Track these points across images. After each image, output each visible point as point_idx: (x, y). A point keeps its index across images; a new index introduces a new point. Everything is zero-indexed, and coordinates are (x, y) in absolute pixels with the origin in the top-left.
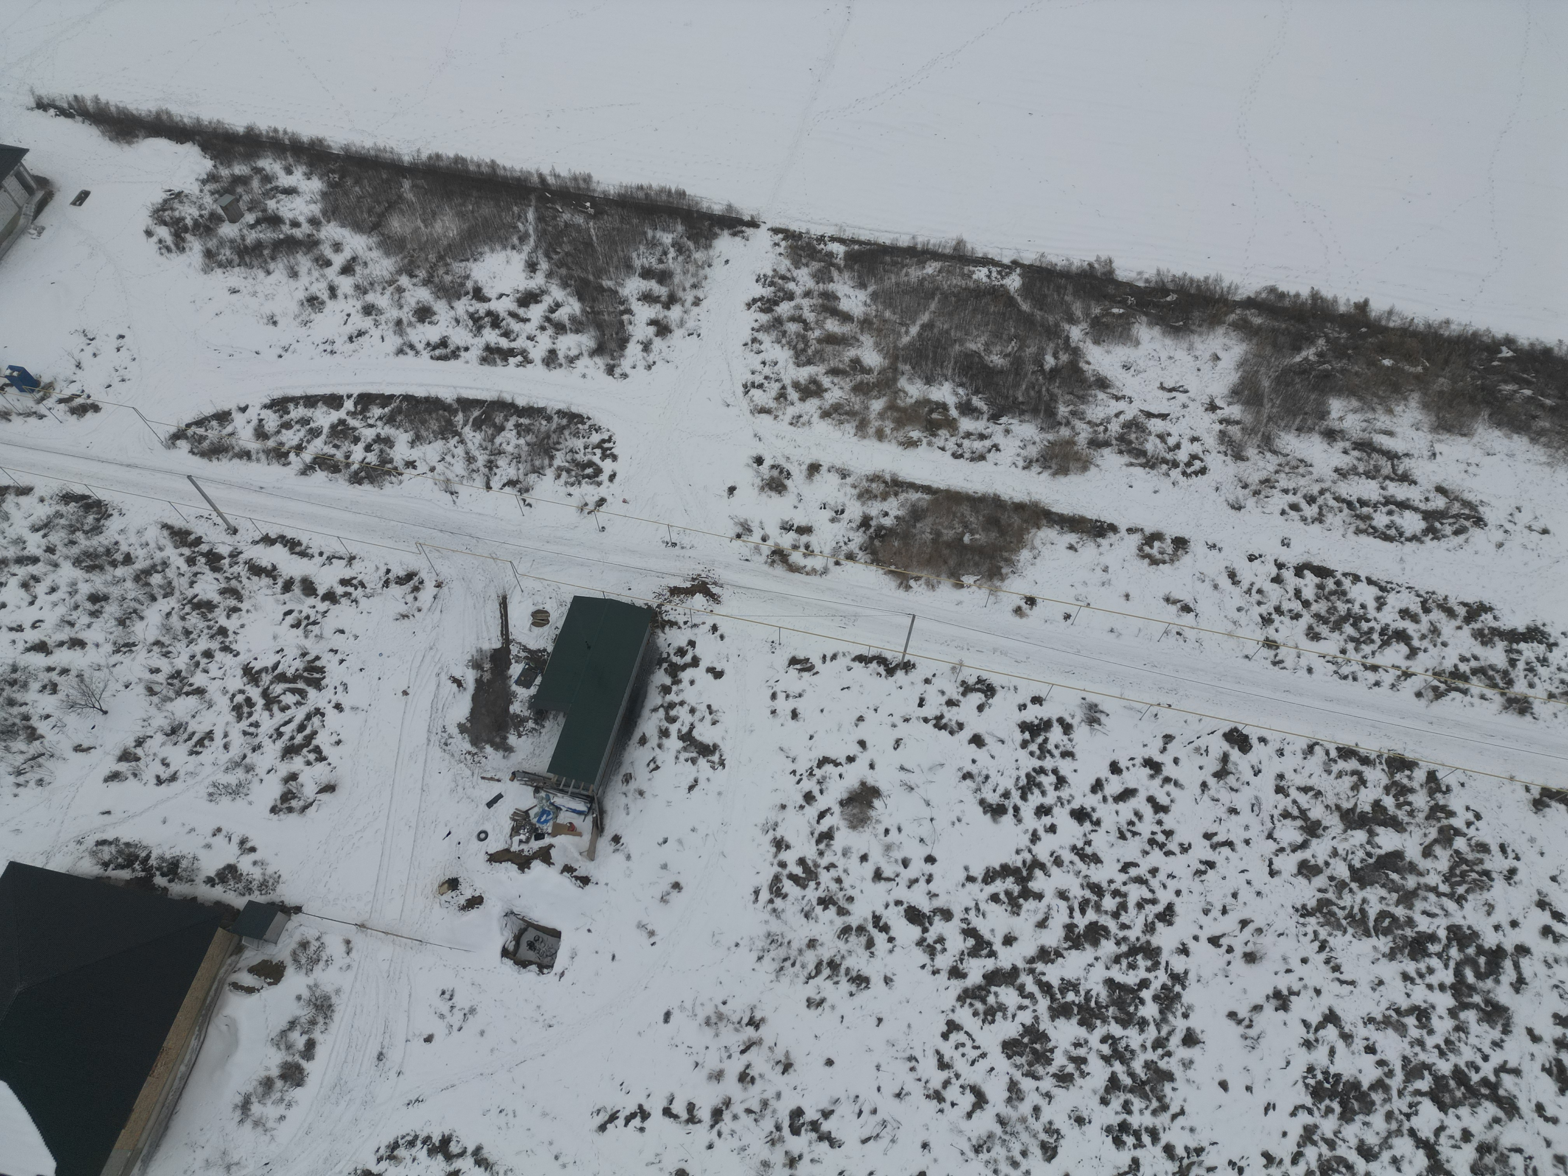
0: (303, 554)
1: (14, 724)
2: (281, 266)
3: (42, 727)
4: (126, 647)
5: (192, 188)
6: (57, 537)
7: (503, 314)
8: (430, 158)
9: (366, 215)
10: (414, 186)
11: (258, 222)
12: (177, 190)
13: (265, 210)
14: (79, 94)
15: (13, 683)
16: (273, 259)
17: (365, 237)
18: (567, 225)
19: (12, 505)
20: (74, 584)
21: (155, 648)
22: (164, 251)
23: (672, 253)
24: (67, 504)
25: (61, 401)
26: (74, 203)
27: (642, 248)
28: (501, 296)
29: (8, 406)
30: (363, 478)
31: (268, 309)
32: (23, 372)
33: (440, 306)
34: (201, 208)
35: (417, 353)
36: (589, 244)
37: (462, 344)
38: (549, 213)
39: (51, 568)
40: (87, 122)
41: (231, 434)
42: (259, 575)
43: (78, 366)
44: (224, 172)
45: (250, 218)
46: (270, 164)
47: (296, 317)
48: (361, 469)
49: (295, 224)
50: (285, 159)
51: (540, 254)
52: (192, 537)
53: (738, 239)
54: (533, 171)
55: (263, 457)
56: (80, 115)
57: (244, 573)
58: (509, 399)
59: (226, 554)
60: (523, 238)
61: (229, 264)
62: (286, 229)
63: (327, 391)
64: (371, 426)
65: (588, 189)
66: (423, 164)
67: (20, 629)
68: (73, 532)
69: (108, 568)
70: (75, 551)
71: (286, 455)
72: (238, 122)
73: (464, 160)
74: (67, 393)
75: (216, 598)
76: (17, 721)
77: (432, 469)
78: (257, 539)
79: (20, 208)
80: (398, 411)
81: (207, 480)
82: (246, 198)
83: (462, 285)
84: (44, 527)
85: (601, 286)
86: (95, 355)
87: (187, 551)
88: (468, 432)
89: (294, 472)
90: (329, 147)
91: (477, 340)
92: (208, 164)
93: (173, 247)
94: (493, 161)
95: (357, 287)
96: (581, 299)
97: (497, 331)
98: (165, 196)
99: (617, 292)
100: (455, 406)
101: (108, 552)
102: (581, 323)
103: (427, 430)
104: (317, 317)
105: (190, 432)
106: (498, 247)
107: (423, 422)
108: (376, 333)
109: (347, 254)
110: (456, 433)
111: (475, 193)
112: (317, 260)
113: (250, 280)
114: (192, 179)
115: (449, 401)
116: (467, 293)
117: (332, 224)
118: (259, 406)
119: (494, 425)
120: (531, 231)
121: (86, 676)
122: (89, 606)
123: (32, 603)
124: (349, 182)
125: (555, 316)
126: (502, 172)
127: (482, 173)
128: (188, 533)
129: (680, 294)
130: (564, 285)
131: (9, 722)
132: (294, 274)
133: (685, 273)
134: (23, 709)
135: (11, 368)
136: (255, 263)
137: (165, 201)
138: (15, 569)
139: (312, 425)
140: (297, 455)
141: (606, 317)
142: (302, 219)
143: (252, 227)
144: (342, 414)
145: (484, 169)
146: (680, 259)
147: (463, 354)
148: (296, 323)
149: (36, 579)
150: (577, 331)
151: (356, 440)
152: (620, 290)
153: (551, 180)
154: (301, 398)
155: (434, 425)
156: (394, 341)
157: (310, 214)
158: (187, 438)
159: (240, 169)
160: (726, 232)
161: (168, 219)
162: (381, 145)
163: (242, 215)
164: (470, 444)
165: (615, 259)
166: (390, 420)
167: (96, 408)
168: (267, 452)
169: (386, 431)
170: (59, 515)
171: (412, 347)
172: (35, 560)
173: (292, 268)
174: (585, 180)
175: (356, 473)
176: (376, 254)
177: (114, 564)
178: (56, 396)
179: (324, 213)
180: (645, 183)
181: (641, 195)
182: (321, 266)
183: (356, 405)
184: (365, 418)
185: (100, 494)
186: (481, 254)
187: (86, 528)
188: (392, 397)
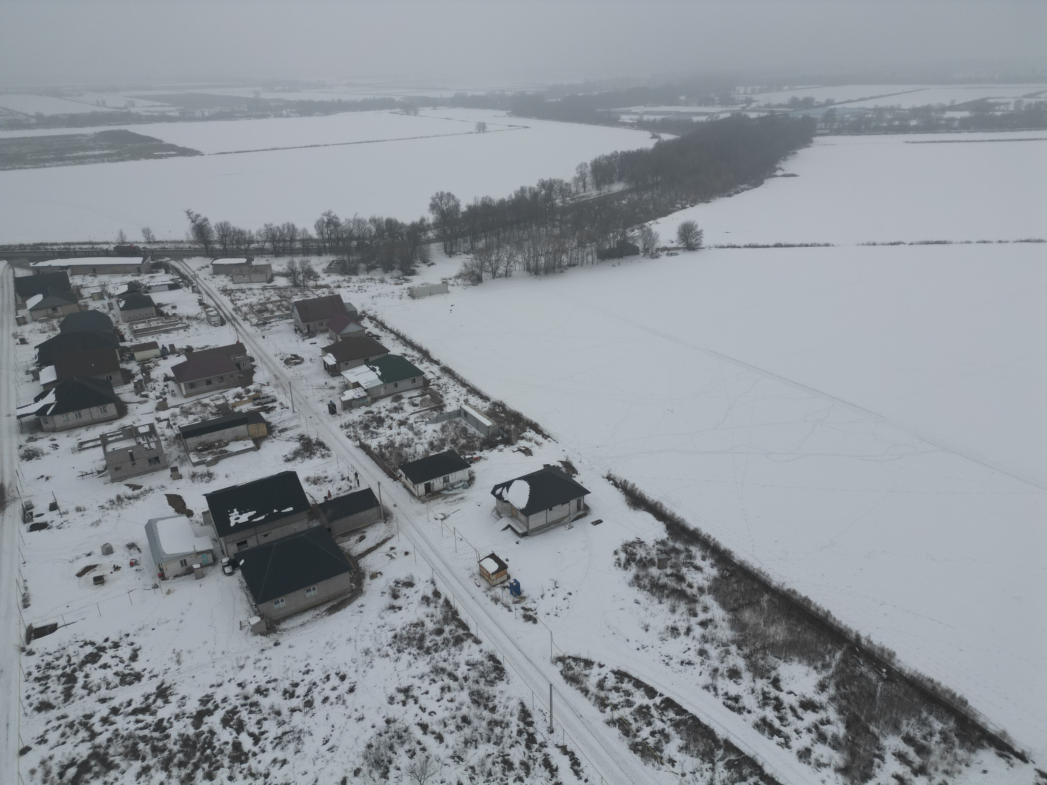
0: (577, 773)
1: (383, 761)
2: (669, 602)
3: (393, 773)
4: (458, 758)
5: (650, 542)
6: (473, 674)
7: (786, 705)
8: (789, 590)
9: (732, 601)
10: (770, 600)
11: (672, 575)
12: (642, 540)
13: (679, 571)
14: (627, 480)
15: (400, 737)
16: (668, 597)
17: (724, 612)
18: (861, 674)
19: (468, 645)
20: (462, 704)
21: (470, 770)
22: (617, 564)
23: (937, 738)
24: (489, 660)
25: (523, 608)
26: (593, 523)
27: (913, 721)
28: (791, 693)
29: (501, 597)
30: (639, 750)
31: (647, 621)
32: (518, 584)
33: (747, 676)
34: (648, 554)
35: (716, 695)
36: (872, 695)
37: (748, 707)
38: (852, 661)
39: (459, 688)
40: (623, 492)
41: (586, 676)
42: (546, 768)
43: (542, 596)
44: (671, 543)
45: (669, 571)
46: (696, 551)
47: (660, 633)
48: (641, 744)
49: (690, 586)
50: (706, 552)
51: (833, 682)
52: (530, 719)
53: (1002, 761)
54: (854, 630)
55: (593, 698)
56: (622, 488)
57: (540, 761)
58: (760, 762)
59: (538, 742)
60: (826, 666)
61: (644, 587)
62: (684, 586)
63: (651, 684)
64: (663, 721)
65: (889, 661)
66: (783, 591)
67: (423, 710)
68: (481, 677)
69: (482, 707)
70: (475, 687)
71: (606, 706)
72: (692, 523)
73: (810, 602)
74: (528, 606)
75: (517, 765)
76: (386, 760)
77: (683, 775)
78: (560, 744)
79: (570, 514)
80: (684, 722)
81: (558, 692)
82: (673, 560)
83: (769, 671)
84: (471, 665)
85: (868, 729)
86: (553, 595)
87: (522, 725)
88: (720, 766)
89: (604, 719)
90: (733, 557)
91: (759, 710)
92: (665, 536)
93: (622, 565)
94: (829, 611)
95: (703, 637)
96: (848, 727)
97: (776, 713)
98: (635, 540)
99: (878, 739)
100: (722, 743)
101: (488, 699)
102: (839, 743)
103: (695, 747)
104: (671, 640)
105: (568, 661)
106: (805, 662)
107: (695, 740)
108: (699, 668)
109: (709, 616)
110: (712, 761)
111: (806, 623)
112: (690, 610)
113: (649, 601)
114: (653, 539)
115: (719, 737)
116: (769, 678)
117: (710, 596)
118: (610, 669)
119: (740, 773)
120: (833, 665)
121: (430, 760)
122: (459, 721)
123: (438, 701)
124: (733, 579)
125: (824, 728)
126: (832, 621)
127: (818, 615)
128: (530, 715)
129: (931, 770)
130: (840, 711)
131: (382, 758)
132: (673, 611)
133: (943, 758)
134: (393, 756)
135: (515, 580)
136: (657, 594)
137: (633, 542)
138: (445, 677)
139: (631, 698)
140: (612, 710)
141: (861, 751)
142: (695, 585)
143: (667, 576)
144: (650, 703)
145: (820, 613)
146: (943, 746)
147: (745, 713)
148: (658, 637)
149: (449, 689)
150: (834, 748)
151: (649, 724)
152: (882, 739)
153: (864, 642)
154: (634, 679)
155: (701, 747)
156: (706, 679)
157: (701, 585)
158: (564, 663)
159: (679, 546)
160: (993, 750)
161: (629, 551)
162: (763, 570)
163: (666, 568)
164: (717, 775)
165: (888, 716)
166: (676, 725)
167: (535, 621)
168: (597, 697)
169: (670, 730)
170: (482, 663)
171: (715, 689)
172: (456, 679)
173: (674, 607)
174: (889, 654)
175: (637, 744)
176: (725, 624)
177: (486, 707)
178: (523, 604)
179: (710, 588)
180: (936, 679)
181: (929, 685)
182: (690, 614)
183: (662, 702)
184: (662, 714)
185: (506, 666)
186: (791, 660)
187: (488, 679)
188: (685, 711)
